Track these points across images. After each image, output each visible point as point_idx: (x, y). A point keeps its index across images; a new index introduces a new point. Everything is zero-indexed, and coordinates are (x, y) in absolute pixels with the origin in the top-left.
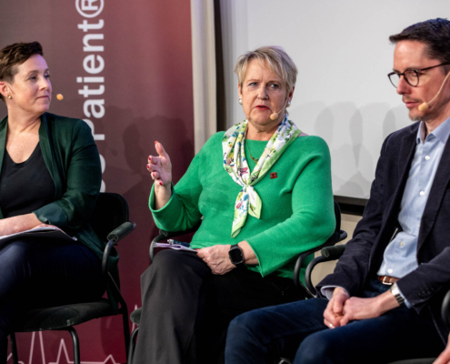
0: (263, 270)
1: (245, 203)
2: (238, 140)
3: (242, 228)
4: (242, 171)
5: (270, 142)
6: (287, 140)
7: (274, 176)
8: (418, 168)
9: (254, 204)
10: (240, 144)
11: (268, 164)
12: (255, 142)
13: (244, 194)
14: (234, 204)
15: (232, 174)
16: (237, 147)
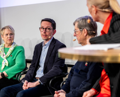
0: (9, 78)
1: (4, 63)
2: (3, 48)
3: (4, 69)
4: (4, 55)
5: (10, 48)
6: (14, 47)
7: (11, 56)
8: (43, 52)
9: (6, 63)
10: (3, 49)
11: (10, 53)
12: (7, 48)
13: (4, 61)
14: (2, 63)
15: (1, 56)
16: (2, 50)
